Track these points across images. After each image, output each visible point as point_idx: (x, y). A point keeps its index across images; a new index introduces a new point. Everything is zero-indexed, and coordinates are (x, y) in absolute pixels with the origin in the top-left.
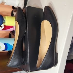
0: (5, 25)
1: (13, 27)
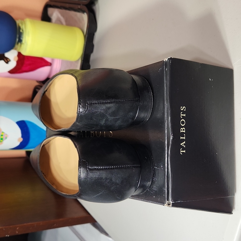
0: (20, 54)
1: (49, 64)
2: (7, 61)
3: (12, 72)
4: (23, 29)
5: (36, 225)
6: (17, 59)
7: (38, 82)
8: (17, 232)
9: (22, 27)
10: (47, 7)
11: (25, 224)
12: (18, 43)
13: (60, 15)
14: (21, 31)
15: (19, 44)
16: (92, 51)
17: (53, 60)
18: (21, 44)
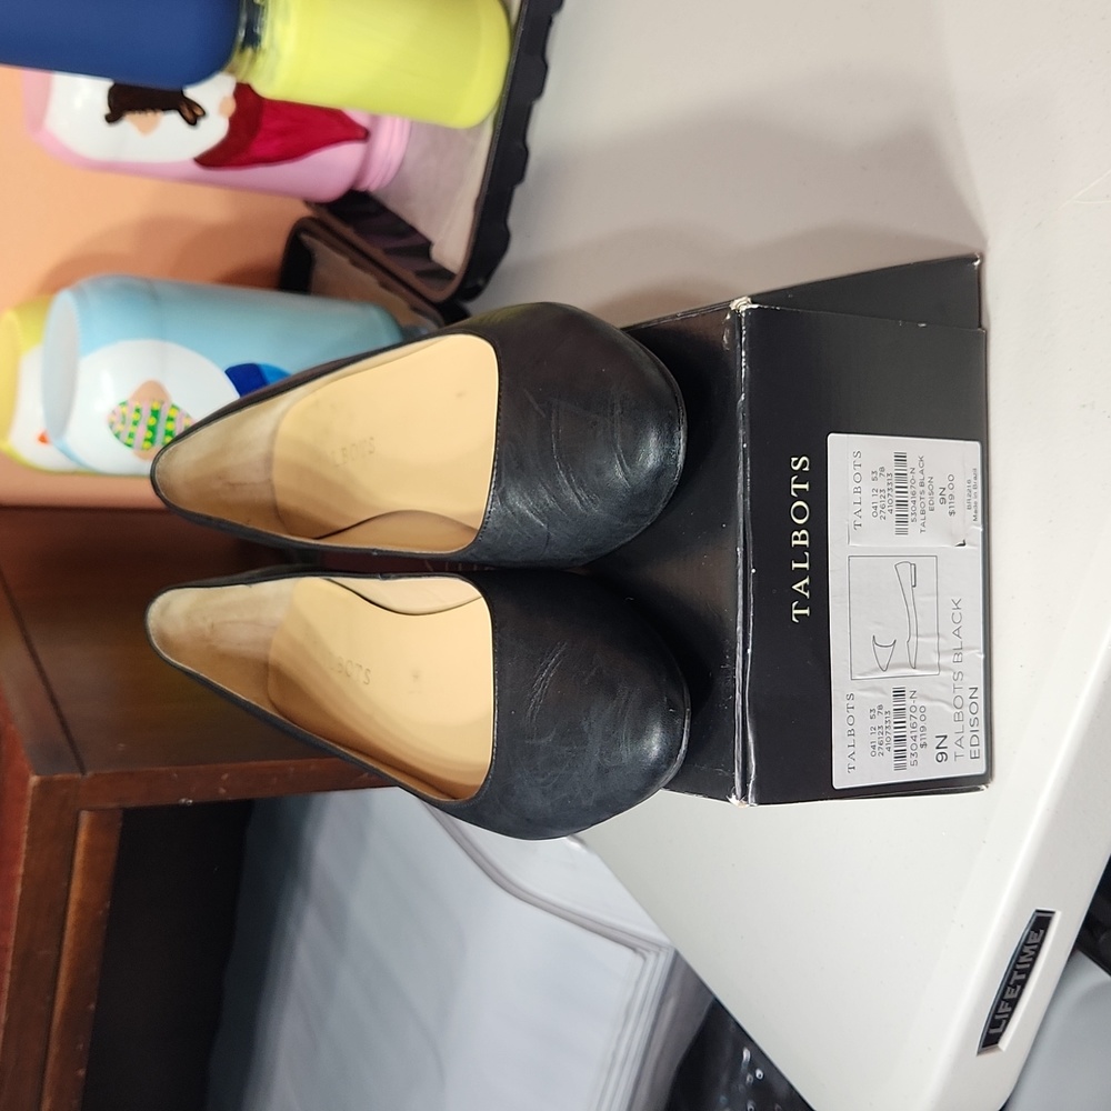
1: (362, 134)
2: (193, 114)
3: (209, 160)
5: (292, 769)
6: (231, 107)
7: (308, 203)
8: (223, 791)
11: (254, 763)
12: (243, 46)
15: (249, 51)
16: (538, 91)
17: (375, 119)
18: (255, 51)
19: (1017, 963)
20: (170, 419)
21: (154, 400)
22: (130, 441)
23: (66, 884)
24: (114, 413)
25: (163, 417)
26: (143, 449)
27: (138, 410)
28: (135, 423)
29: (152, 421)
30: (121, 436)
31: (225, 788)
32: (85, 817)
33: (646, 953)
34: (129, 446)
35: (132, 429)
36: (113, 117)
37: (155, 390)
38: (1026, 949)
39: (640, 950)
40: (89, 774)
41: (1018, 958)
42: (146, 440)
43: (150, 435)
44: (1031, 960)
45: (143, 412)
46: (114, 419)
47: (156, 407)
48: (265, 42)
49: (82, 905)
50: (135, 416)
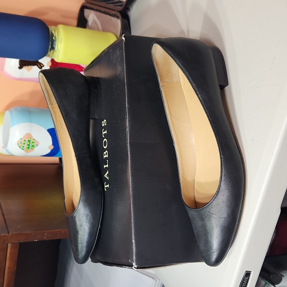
2: (41, 66)
4: (55, 36)
5: (63, 232)
6: (50, 64)
9: (55, 34)
10: (83, 8)
11: (53, 230)
12: (50, 50)
13: (96, 18)
14: (54, 38)
15: (52, 51)
19: (242, 285)
20: (33, 142)
21: (29, 138)
22: (23, 148)
23: (5, 262)
24: (19, 141)
25: (31, 142)
26: (26, 150)
27: (25, 141)
28: (24, 144)
29: (28, 143)
30: (20, 147)
31: (45, 237)
32: (9, 245)
33: (156, 280)
34: (23, 149)
35: (23, 145)
36: (20, 67)
37: (29, 135)
38: (244, 281)
39: (155, 279)
40: (10, 234)
41: (242, 284)
42: (27, 148)
43: (28, 146)
44: (246, 284)
45: (26, 141)
46: (19, 143)
47: (29, 140)
48: (56, 49)
49: (9, 268)
50: (24, 142)
